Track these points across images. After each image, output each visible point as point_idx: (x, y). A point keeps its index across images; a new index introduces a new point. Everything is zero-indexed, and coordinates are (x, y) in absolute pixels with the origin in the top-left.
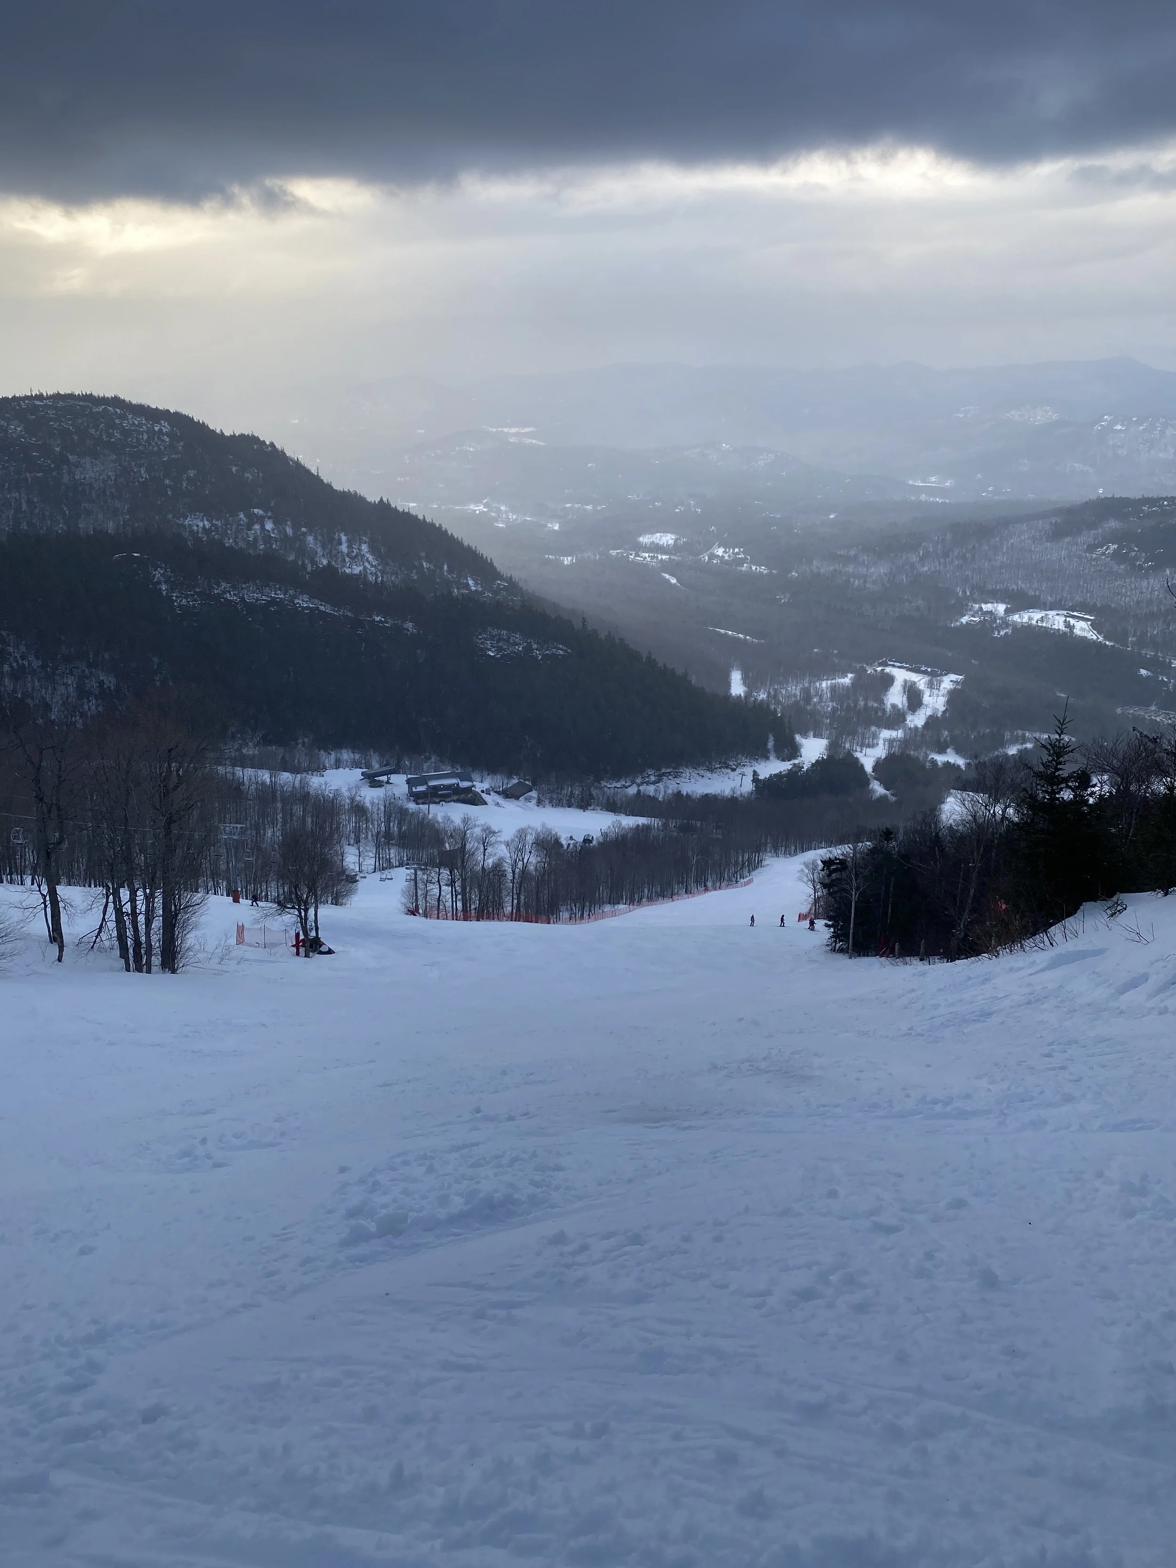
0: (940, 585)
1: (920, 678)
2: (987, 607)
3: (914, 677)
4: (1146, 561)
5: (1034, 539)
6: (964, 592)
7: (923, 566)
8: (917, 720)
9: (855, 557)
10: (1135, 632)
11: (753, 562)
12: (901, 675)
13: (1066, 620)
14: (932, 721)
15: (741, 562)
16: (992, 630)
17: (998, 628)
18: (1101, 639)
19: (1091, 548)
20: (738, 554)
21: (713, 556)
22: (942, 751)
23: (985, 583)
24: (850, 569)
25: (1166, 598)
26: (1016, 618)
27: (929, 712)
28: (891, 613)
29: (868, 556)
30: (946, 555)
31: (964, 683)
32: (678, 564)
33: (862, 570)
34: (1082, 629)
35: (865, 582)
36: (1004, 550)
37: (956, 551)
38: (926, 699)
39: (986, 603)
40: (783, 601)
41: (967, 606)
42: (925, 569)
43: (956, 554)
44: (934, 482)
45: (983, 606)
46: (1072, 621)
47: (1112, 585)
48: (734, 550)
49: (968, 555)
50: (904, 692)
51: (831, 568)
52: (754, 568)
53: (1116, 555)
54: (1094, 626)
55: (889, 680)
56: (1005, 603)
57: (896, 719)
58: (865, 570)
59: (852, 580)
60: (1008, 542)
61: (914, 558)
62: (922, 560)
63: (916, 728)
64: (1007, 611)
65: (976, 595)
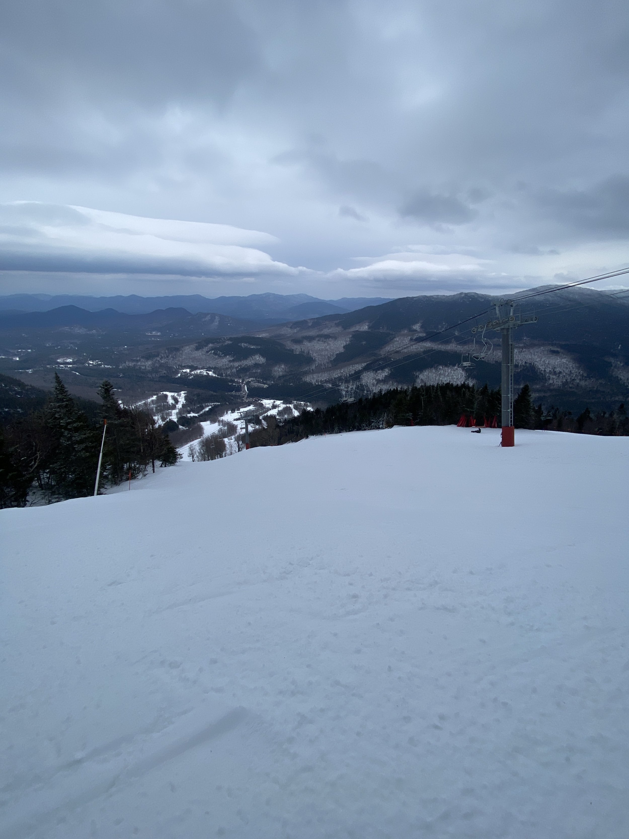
0: (169, 366)
1: (174, 394)
2: (184, 371)
3: (173, 394)
4: (222, 354)
5: (191, 350)
6: (176, 367)
7: (162, 360)
8: (179, 406)
9: (140, 360)
10: (224, 373)
11: (104, 364)
12: (169, 394)
13: (206, 372)
14: (183, 405)
15: (101, 365)
16: (188, 377)
17: (189, 376)
18: (217, 376)
19: (207, 352)
20: (98, 362)
21: (89, 364)
22: (190, 413)
23: (181, 364)
24: (139, 363)
25: (229, 363)
26: (193, 373)
27: (182, 403)
28: (157, 376)
29: (144, 359)
30: (167, 357)
31: (187, 393)
32: (77, 368)
33: (143, 364)
34: (211, 374)
35: (146, 367)
36: (184, 354)
37: (170, 356)
38: (179, 400)
39: (184, 370)
40: (121, 376)
41: (179, 371)
42: (163, 361)
43: (171, 356)
44: (154, 334)
45: (183, 370)
46: (208, 372)
47: (215, 361)
48: (96, 361)
49: (174, 357)
50: (172, 399)
51: (133, 364)
52: (106, 366)
53: (214, 353)
54: (214, 373)
55: (166, 396)
56: (189, 369)
57: (174, 407)
58: (144, 363)
59: (141, 367)
60: (184, 352)
61: (158, 359)
62: (161, 358)
63: (181, 408)
64: (190, 371)
65: (180, 368)
